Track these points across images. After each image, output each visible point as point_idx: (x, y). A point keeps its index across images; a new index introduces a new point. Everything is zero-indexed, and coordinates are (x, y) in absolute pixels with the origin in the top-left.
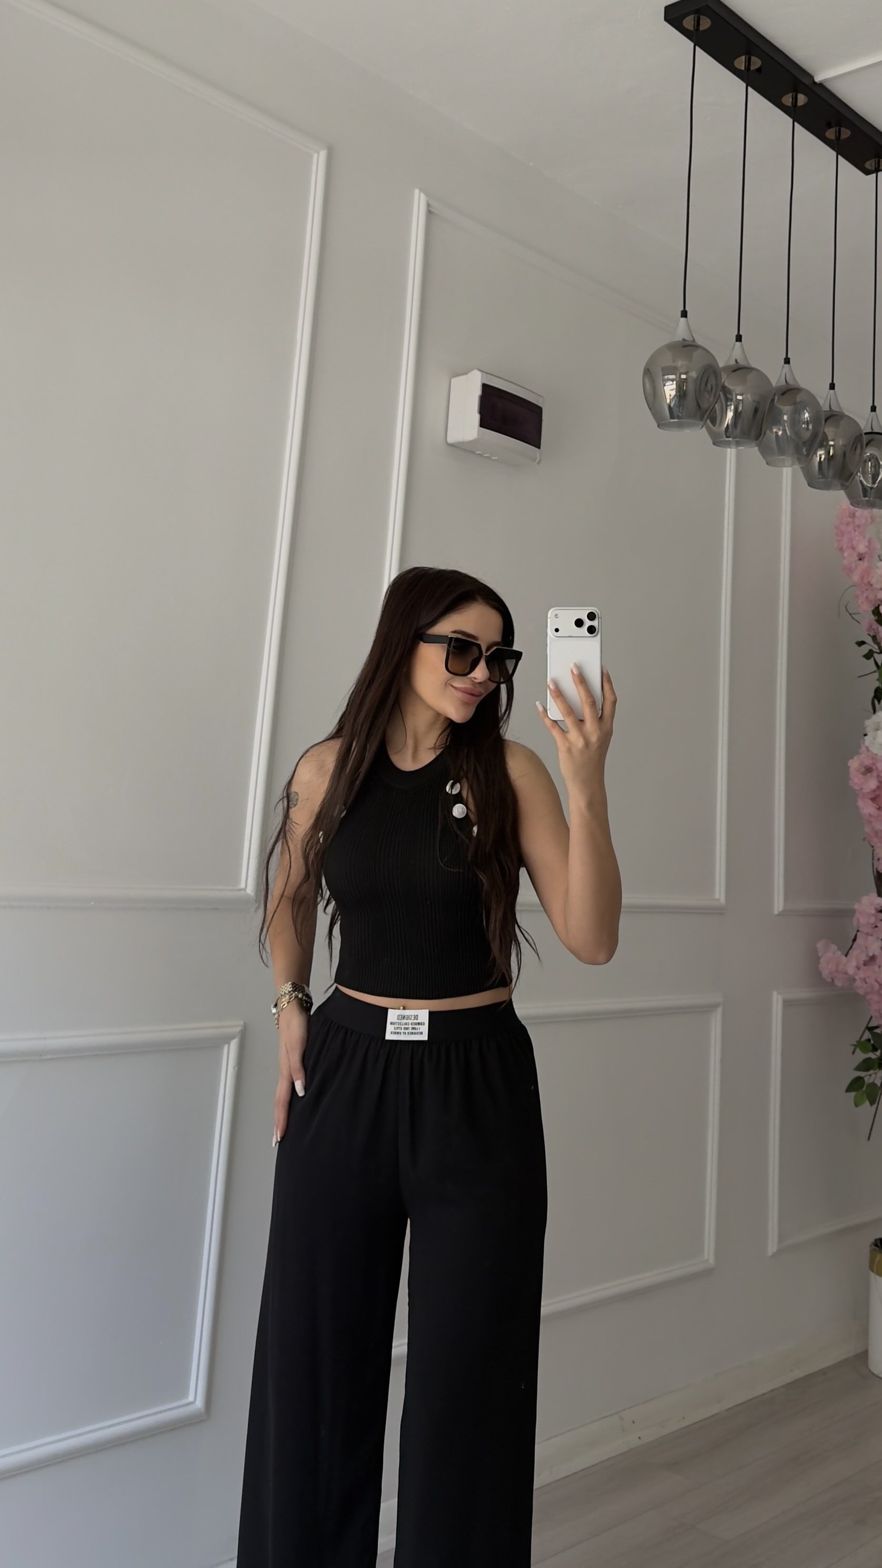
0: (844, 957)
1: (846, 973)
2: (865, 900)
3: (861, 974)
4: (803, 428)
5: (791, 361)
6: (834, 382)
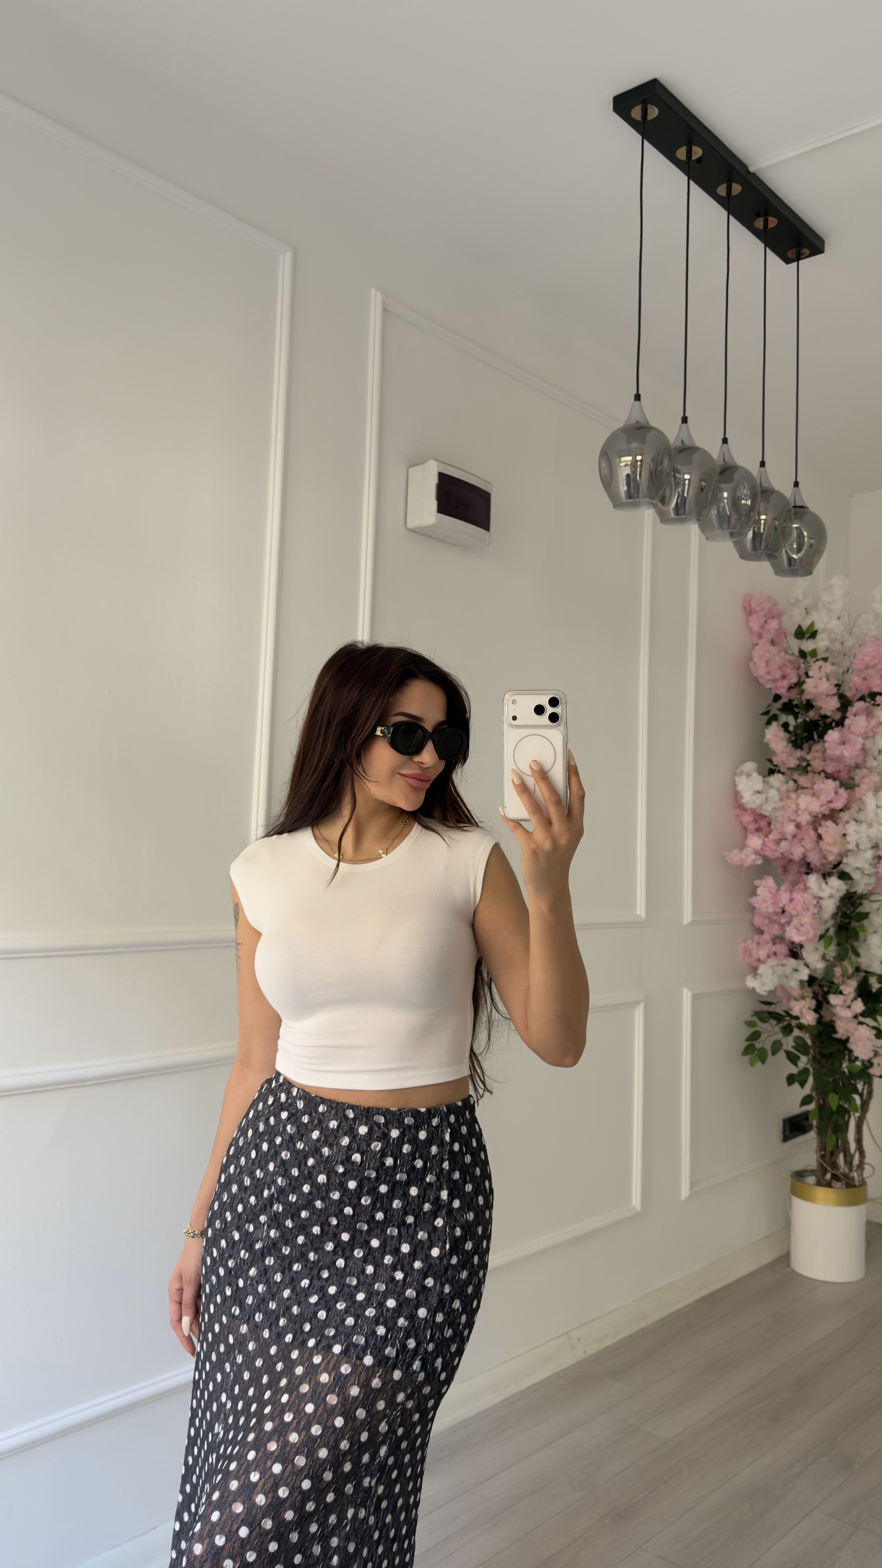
4: (742, 503)
5: (729, 441)
6: (765, 460)
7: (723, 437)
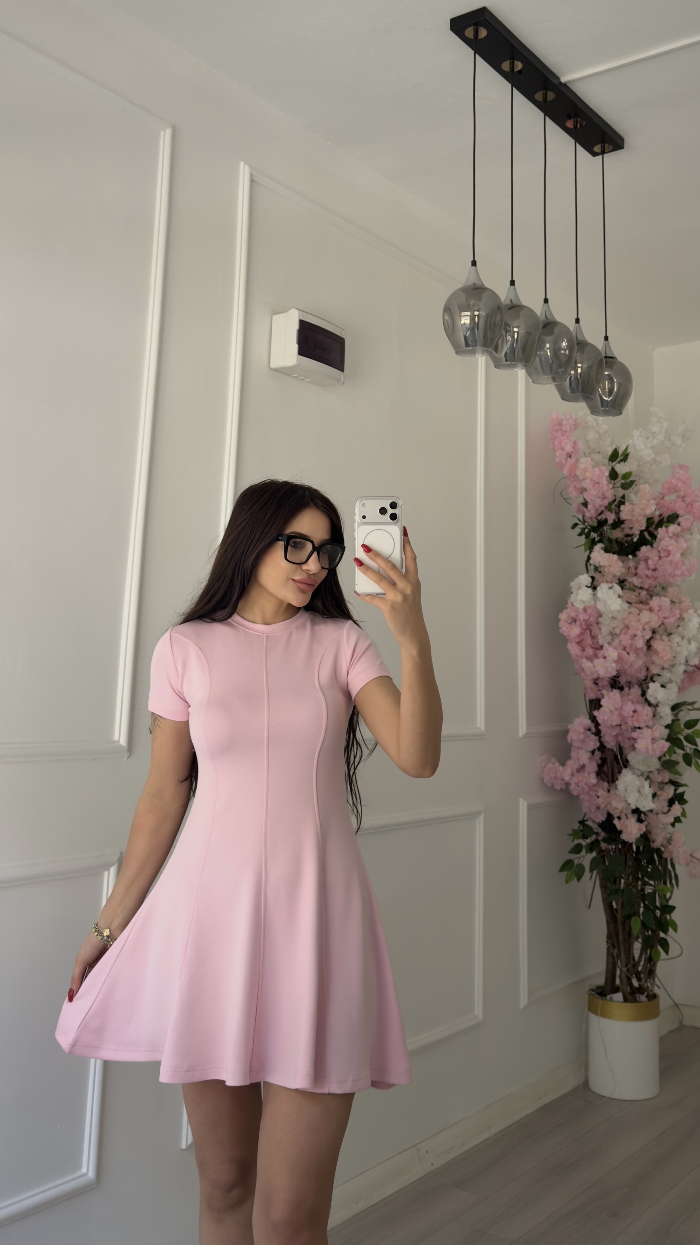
0: (561, 767)
1: (563, 780)
2: (577, 721)
3: (575, 780)
4: (562, 354)
6: (579, 317)
7: (544, 297)
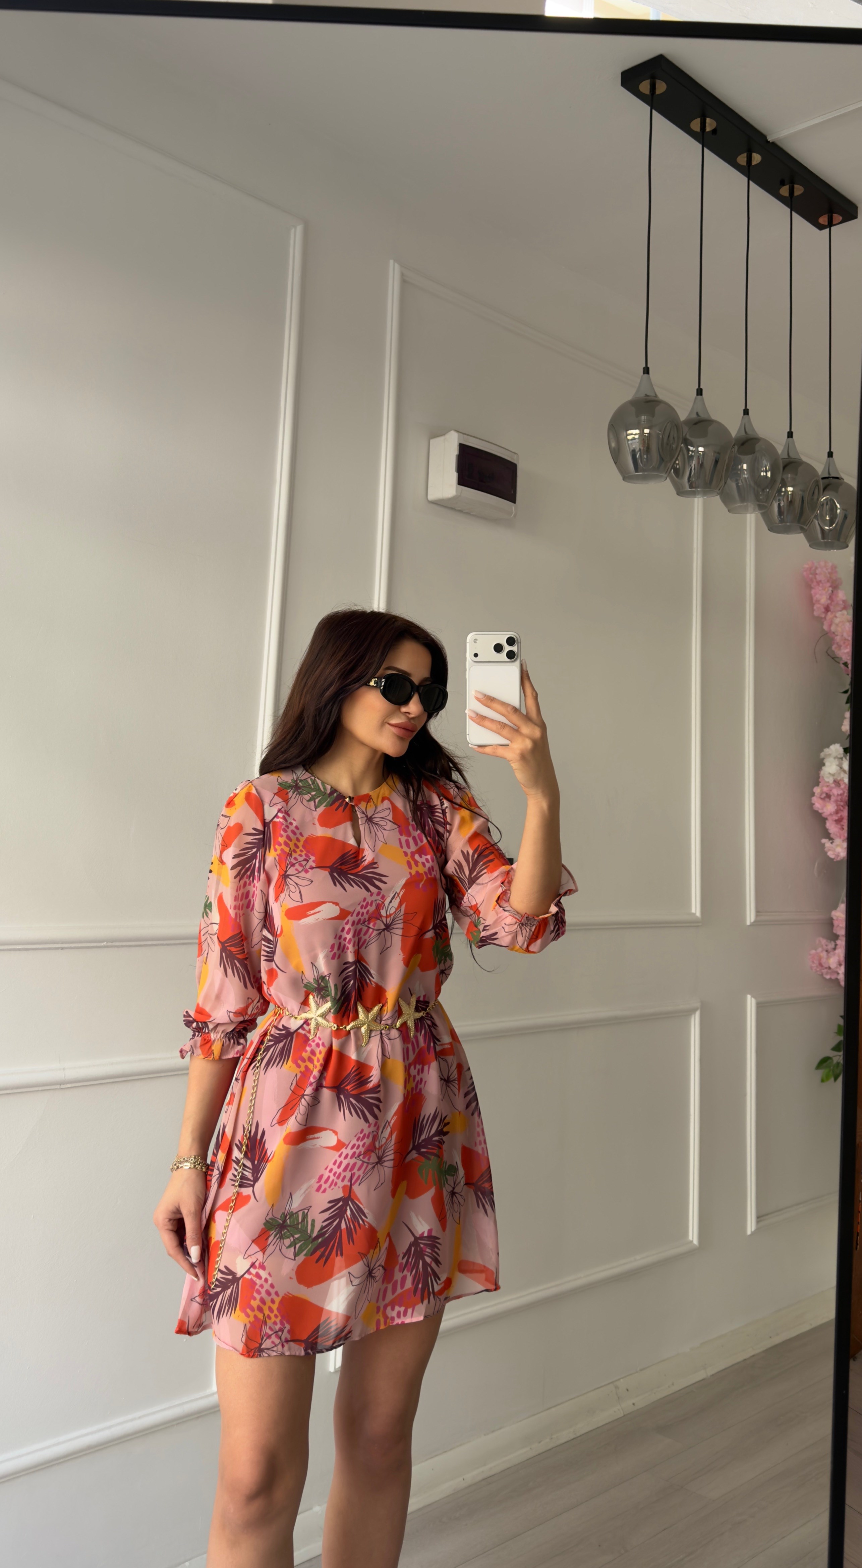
4: (761, 476)
5: (750, 413)
6: (792, 430)
7: (744, 408)
